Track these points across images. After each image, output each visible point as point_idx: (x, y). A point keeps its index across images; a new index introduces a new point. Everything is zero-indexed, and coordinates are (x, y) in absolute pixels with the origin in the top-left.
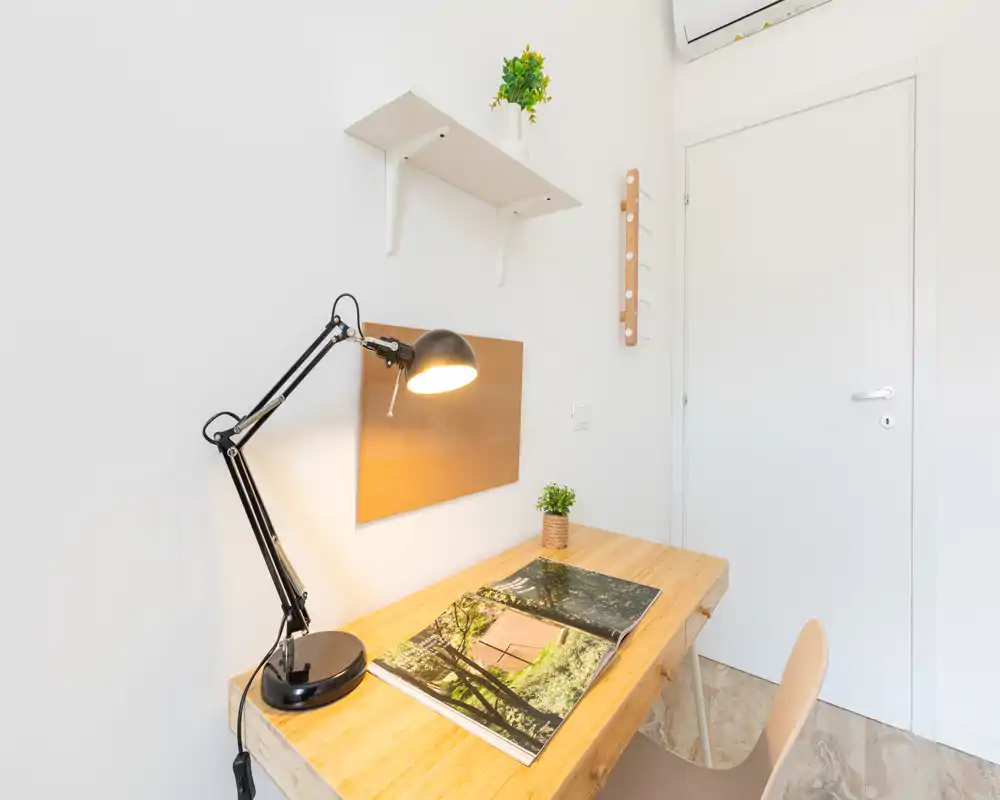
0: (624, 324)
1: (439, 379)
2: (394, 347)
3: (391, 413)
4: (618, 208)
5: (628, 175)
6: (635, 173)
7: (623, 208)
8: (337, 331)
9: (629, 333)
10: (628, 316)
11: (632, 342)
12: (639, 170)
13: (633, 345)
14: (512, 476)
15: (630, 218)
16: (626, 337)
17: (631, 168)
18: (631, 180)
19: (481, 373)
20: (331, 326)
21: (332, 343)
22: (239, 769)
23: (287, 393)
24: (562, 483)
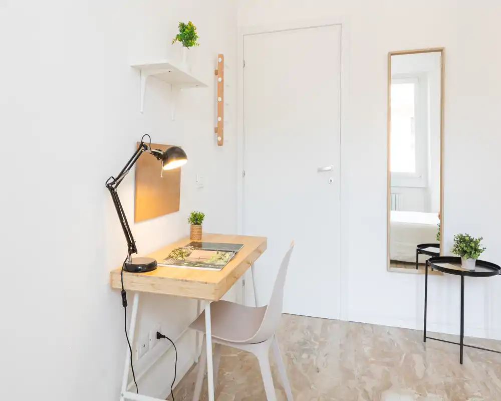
0: (216, 133)
2: (161, 153)
4: (214, 73)
5: (219, 57)
6: (221, 56)
7: (216, 73)
8: (143, 148)
9: (220, 139)
10: (219, 130)
11: (220, 144)
12: (224, 55)
13: (221, 145)
14: (177, 208)
15: (220, 80)
16: (218, 141)
18: (220, 60)
20: (140, 146)
21: (142, 152)
22: (124, 294)
23: (129, 169)
24: (198, 210)
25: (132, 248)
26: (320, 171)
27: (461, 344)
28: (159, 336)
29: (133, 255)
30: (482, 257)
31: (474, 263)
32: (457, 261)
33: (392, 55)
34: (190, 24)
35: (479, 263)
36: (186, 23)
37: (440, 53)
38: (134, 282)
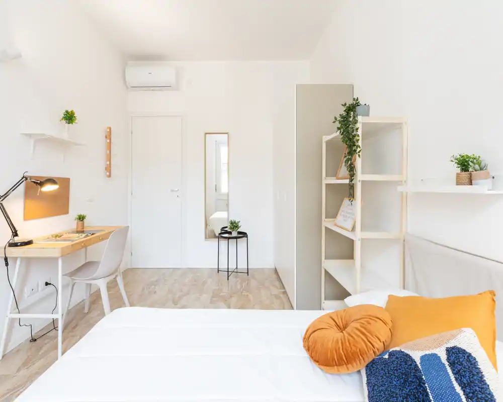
0: (106, 171)
1: (49, 188)
2: (39, 182)
3: (38, 194)
4: (105, 138)
6: (110, 128)
8: (24, 179)
10: (108, 169)
11: (110, 176)
14: (67, 212)
15: (109, 140)
16: (107, 175)
17: (109, 126)
19: (60, 186)
20: (22, 178)
21: (23, 181)
22: (6, 259)
23: (13, 191)
24: (82, 213)
25: (15, 234)
26: (172, 191)
27: (228, 271)
28: (47, 284)
29: (16, 238)
30: (240, 230)
31: (237, 233)
32: (230, 233)
33: (206, 134)
34: (72, 112)
35: (239, 233)
36: (70, 111)
37: (227, 135)
38: (13, 252)
